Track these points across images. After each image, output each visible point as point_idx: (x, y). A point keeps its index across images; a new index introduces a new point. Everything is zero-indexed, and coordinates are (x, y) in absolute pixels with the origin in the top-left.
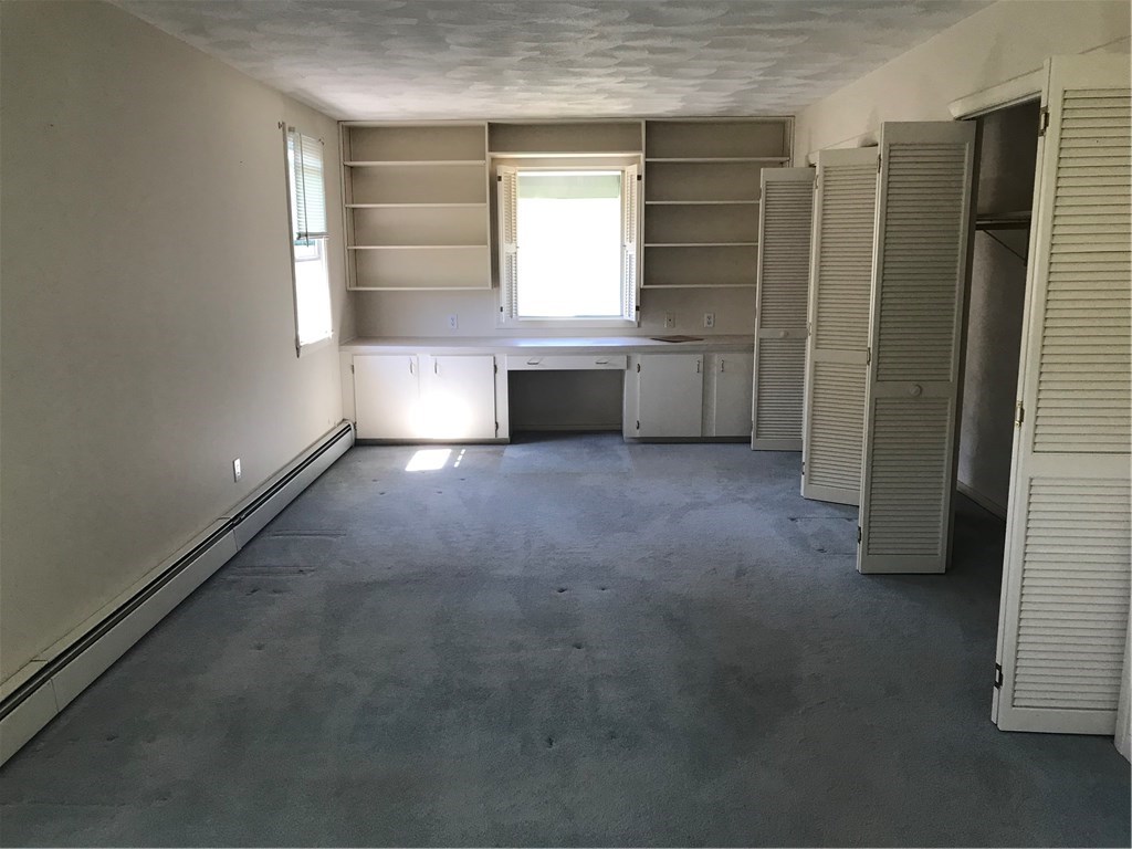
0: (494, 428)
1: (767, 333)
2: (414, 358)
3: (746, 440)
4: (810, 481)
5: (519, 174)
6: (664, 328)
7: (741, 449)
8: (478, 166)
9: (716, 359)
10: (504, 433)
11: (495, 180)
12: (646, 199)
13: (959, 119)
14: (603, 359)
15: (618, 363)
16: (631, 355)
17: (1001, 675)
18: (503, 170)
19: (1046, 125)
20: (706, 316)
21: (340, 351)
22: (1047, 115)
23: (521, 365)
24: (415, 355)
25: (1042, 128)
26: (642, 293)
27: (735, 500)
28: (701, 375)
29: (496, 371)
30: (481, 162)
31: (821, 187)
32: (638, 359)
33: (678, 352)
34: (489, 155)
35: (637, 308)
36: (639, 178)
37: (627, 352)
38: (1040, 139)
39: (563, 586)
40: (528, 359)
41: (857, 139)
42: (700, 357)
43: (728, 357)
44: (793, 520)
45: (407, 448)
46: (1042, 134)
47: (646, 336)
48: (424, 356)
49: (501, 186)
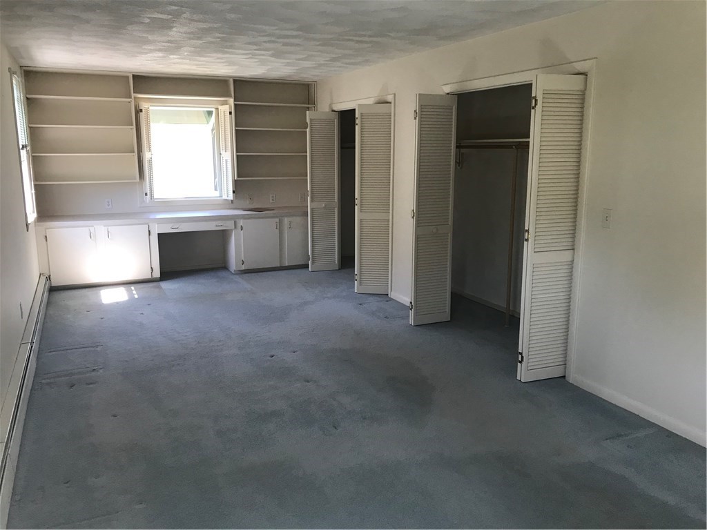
0: (150, 272)
1: (316, 205)
2: (92, 229)
3: (307, 266)
4: (360, 284)
5: (151, 108)
6: (247, 204)
7: (303, 271)
8: (126, 102)
9: (286, 220)
10: (157, 274)
11: (138, 111)
12: (236, 126)
13: (448, 94)
14: (219, 223)
15: (229, 225)
16: (237, 220)
17: (522, 357)
18: (144, 106)
19: (536, 104)
20: (271, 196)
21: (35, 226)
22: (536, 100)
23: (167, 229)
24: (92, 226)
25: (533, 105)
26: (236, 183)
27: (324, 298)
28: (278, 230)
29: (149, 235)
30: (129, 100)
31: (359, 124)
32: (241, 223)
33: (262, 218)
34: (133, 95)
35: (234, 192)
36: (230, 113)
37: (234, 218)
38: (533, 111)
39: (272, 353)
40: (171, 225)
41: (373, 99)
42: (277, 220)
43: (290, 219)
44: (361, 304)
45: (94, 289)
46: (533, 108)
47: (238, 209)
48: (100, 227)
49: (142, 115)
